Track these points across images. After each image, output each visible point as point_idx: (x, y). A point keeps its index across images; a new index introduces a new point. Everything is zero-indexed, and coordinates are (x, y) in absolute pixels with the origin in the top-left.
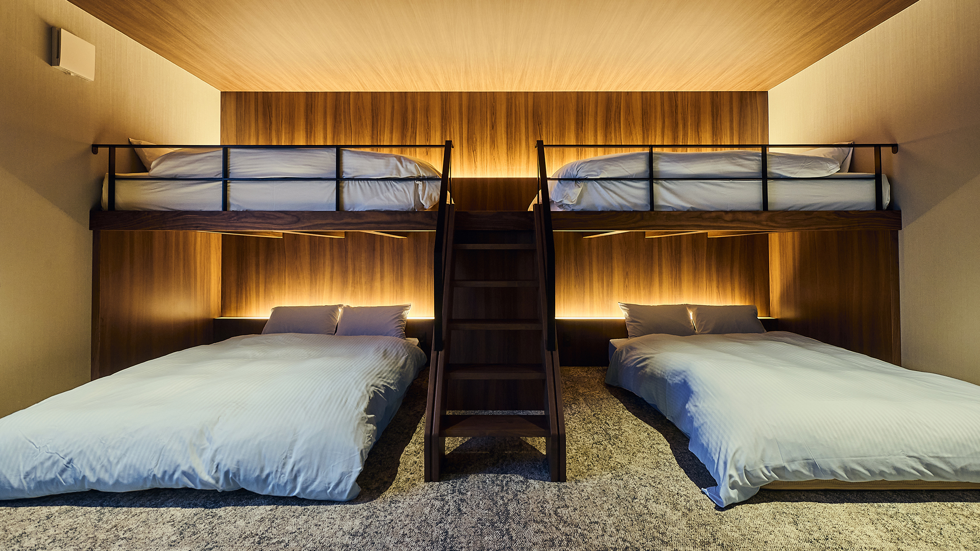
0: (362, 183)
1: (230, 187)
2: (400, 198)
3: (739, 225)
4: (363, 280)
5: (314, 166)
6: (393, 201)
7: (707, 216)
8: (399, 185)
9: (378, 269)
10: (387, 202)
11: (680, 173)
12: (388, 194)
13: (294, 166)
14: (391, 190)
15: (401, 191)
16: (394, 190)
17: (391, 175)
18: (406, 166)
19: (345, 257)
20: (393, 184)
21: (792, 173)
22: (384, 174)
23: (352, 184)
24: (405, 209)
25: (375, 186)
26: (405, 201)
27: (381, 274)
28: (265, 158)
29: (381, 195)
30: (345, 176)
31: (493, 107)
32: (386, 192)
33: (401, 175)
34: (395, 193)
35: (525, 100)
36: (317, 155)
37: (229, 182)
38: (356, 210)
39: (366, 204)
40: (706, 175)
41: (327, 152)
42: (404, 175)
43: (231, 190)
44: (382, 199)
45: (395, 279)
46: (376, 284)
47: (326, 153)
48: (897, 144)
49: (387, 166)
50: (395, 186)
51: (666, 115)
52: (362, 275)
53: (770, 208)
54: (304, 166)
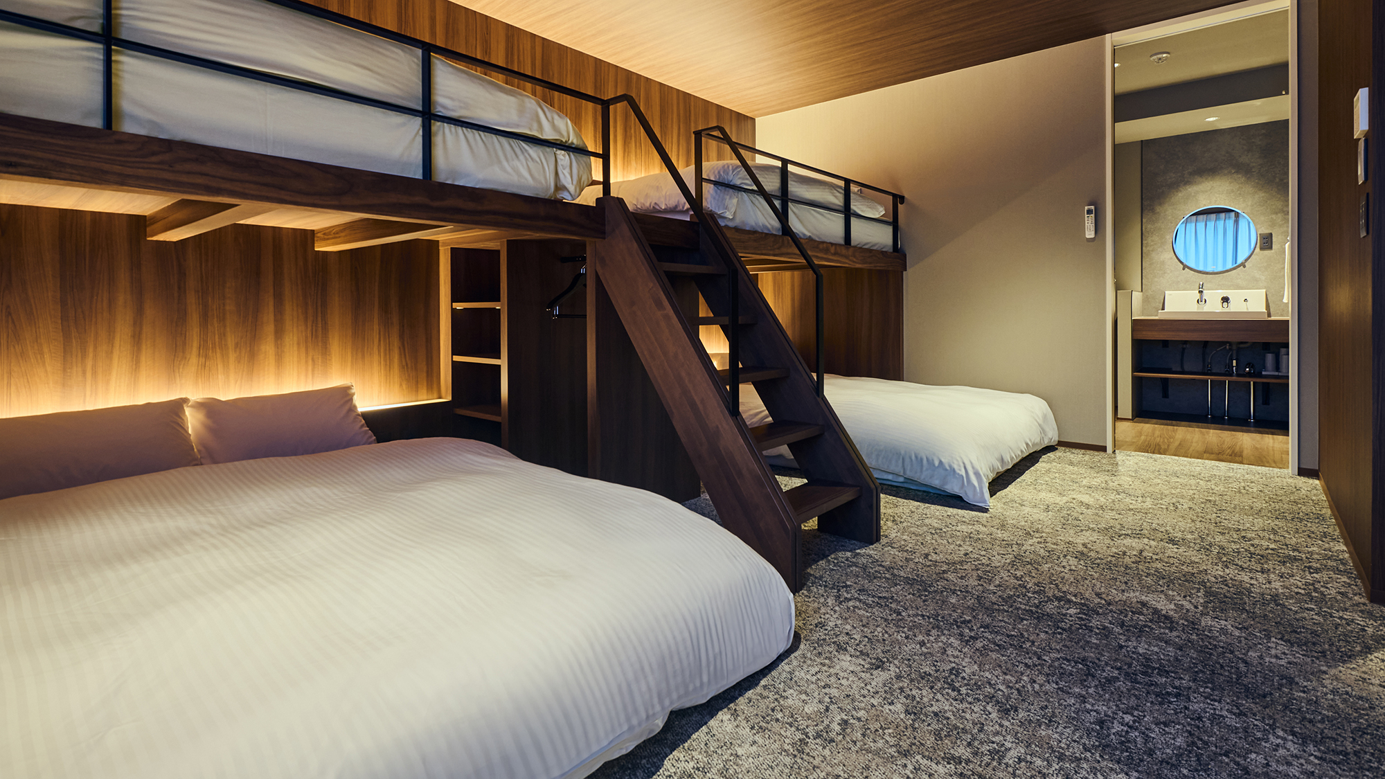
0: (470, 133)
1: (120, 67)
2: (536, 175)
3: (839, 259)
4: (229, 340)
5: (378, 74)
6: (526, 179)
7: (821, 246)
8: (533, 151)
9: (268, 316)
10: (515, 178)
11: (803, 196)
12: (516, 163)
13: (335, 61)
14: (521, 157)
15: (537, 162)
16: (526, 159)
17: (531, 130)
18: (553, 118)
19: (179, 288)
20: (524, 148)
21: (862, 211)
22: (518, 126)
23: (450, 131)
24: (542, 195)
25: (493, 143)
26: (543, 182)
27: (276, 326)
28: (252, 18)
29: (505, 164)
30: (440, 111)
31: (486, 42)
32: (513, 160)
33: (544, 135)
34: (529, 163)
35: (531, 47)
36: (381, 50)
37: (117, 51)
38: (461, 183)
39: (481, 176)
40: (820, 203)
41: (402, 50)
42: (548, 134)
43: (126, 76)
44: (505, 171)
45: (309, 335)
46: (263, 348)
47: (400, 52)
48: (904, 197)
49: (521, 111)
50: (526, 151)
51: (681, 120)
52: (228, 329)
53: (853, 243)
54: (355, 68)
